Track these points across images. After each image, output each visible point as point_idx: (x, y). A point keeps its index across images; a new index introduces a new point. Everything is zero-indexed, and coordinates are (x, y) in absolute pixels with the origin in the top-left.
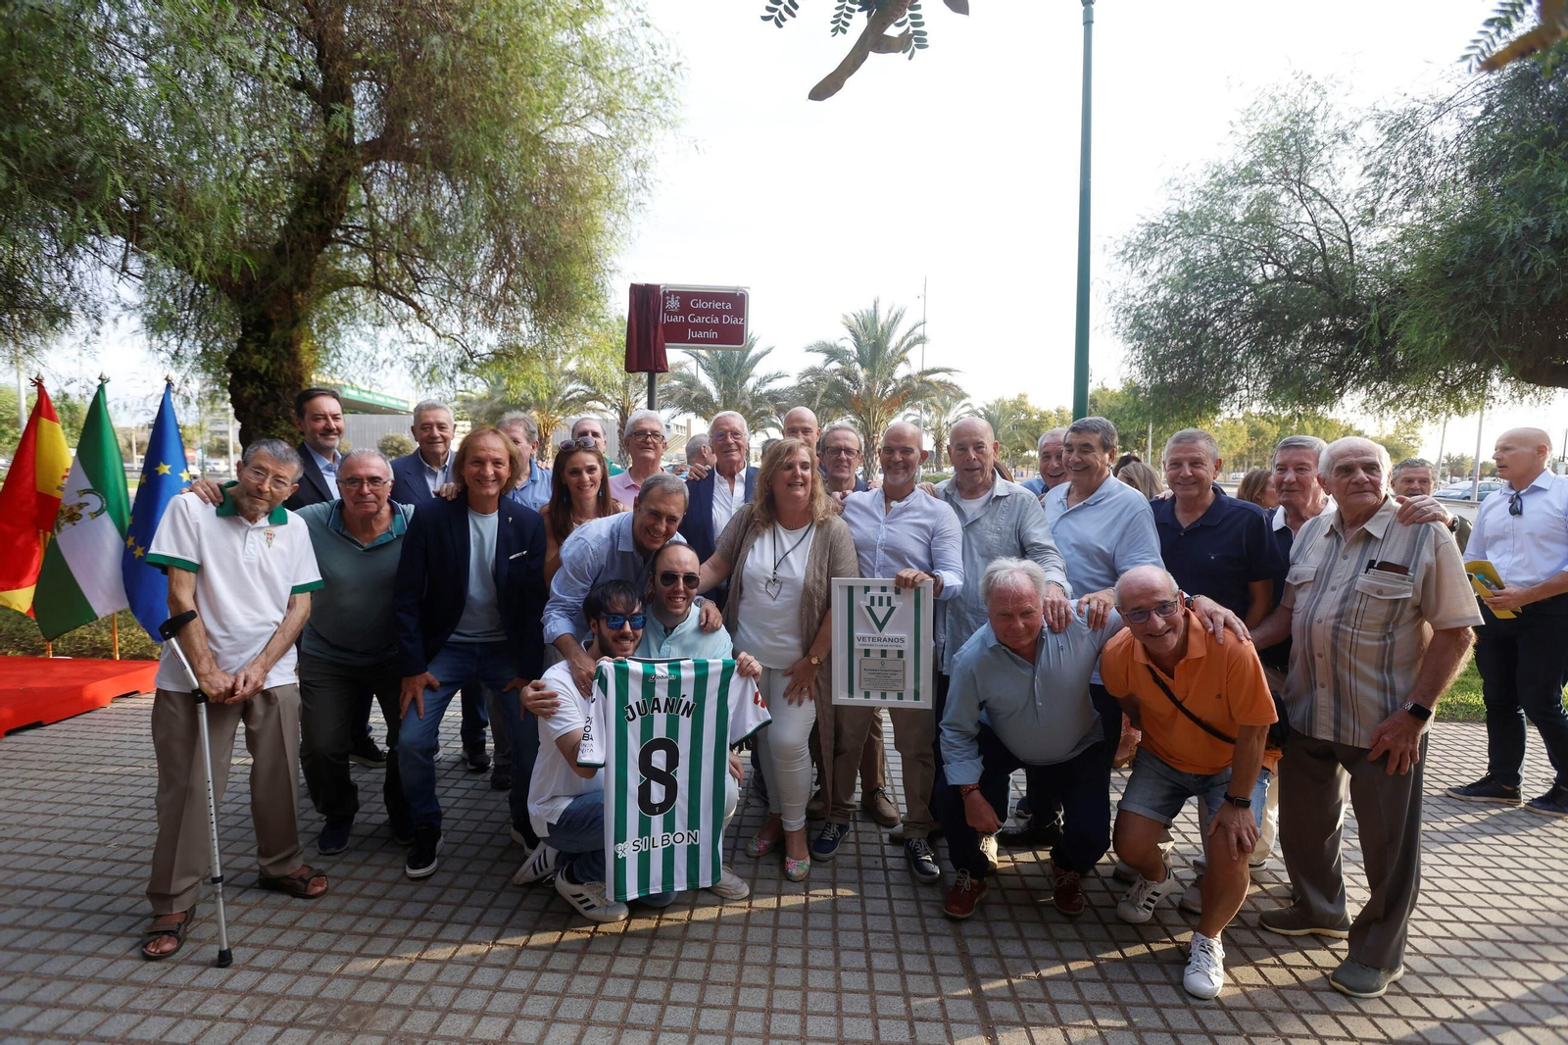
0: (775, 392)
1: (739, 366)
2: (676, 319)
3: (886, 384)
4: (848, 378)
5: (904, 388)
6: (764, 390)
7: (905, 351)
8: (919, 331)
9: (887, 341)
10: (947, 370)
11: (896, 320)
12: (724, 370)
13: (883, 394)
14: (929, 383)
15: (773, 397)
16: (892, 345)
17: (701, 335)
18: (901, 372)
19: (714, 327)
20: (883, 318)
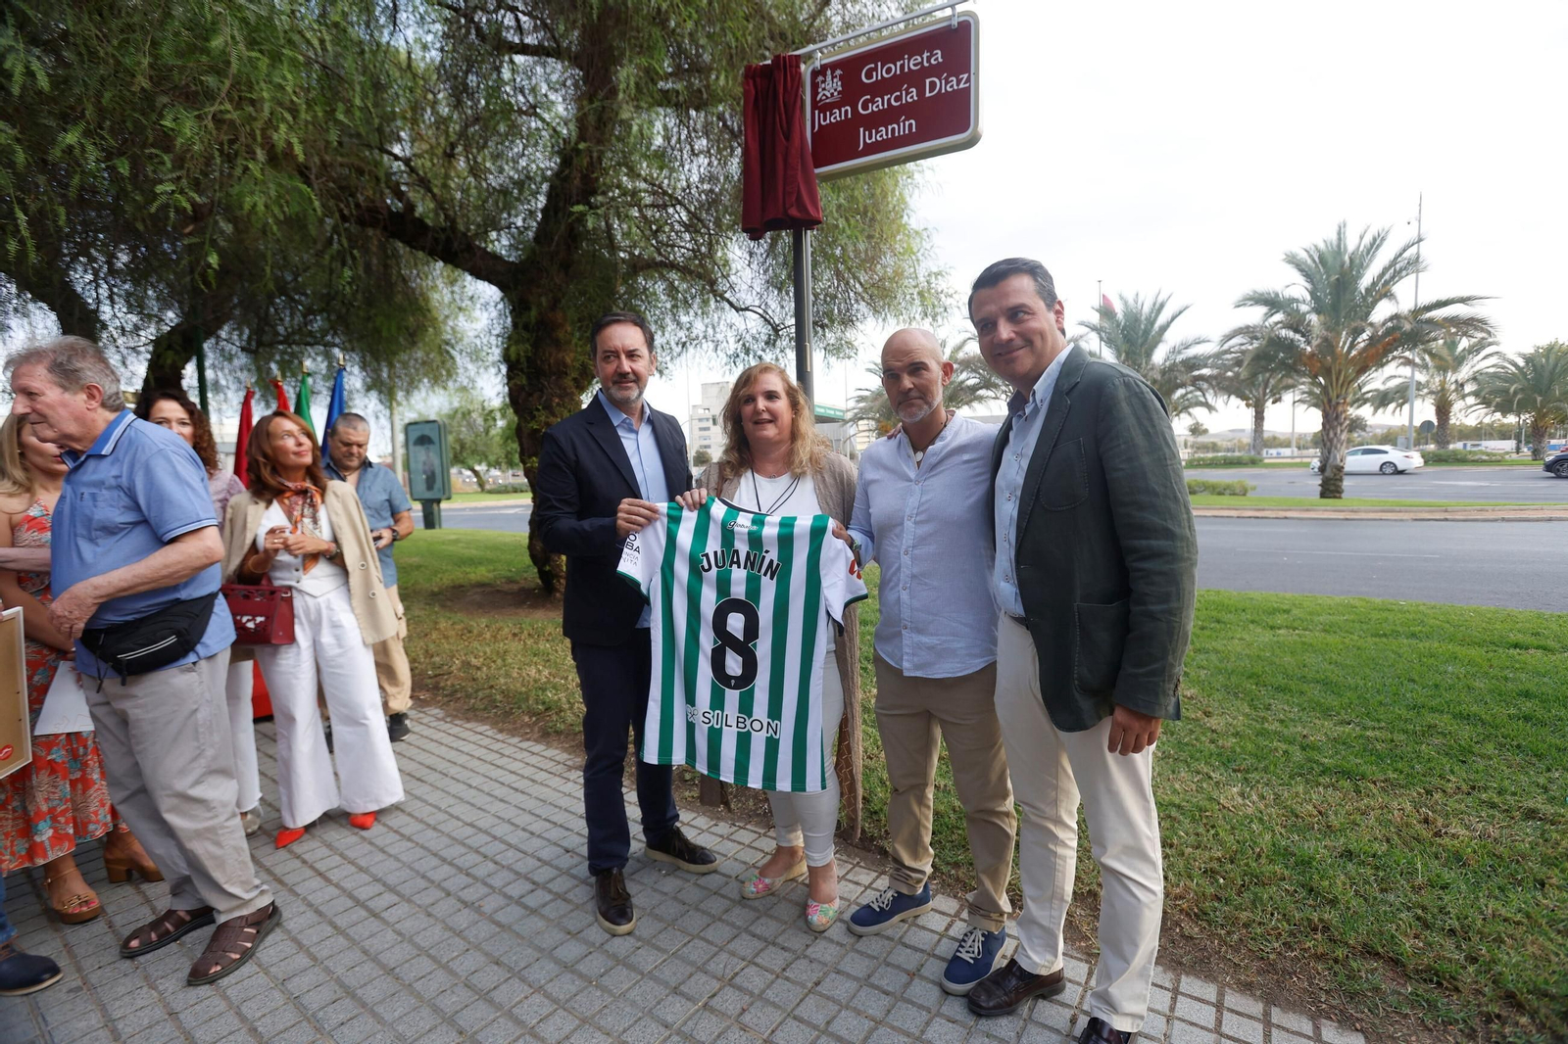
0: (1195, 357)
1: (1147, 332)
2: (837, 116)
3: (1357, 332)
4: (1296, 331)
5: (1388, 332)
6: (1180, 358)
7: (1387, 283)
8: (1412, 251)
9: (1359, 276)
10: (1463, 300)
11: (1376, 244)
12: (1128, 339)
13: (1352, 346)
14: (1430, 321)
15: (1191, 364)
16: (1365, 282)
17: (883, 134)
18: (1382, 312)
19: (908, 110)
20: (1351, 244)
